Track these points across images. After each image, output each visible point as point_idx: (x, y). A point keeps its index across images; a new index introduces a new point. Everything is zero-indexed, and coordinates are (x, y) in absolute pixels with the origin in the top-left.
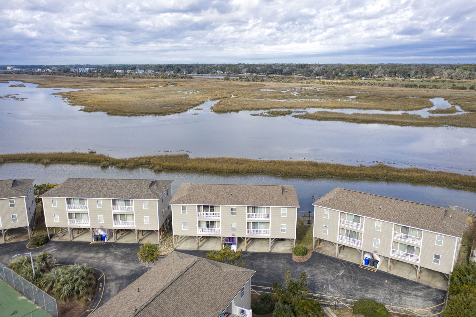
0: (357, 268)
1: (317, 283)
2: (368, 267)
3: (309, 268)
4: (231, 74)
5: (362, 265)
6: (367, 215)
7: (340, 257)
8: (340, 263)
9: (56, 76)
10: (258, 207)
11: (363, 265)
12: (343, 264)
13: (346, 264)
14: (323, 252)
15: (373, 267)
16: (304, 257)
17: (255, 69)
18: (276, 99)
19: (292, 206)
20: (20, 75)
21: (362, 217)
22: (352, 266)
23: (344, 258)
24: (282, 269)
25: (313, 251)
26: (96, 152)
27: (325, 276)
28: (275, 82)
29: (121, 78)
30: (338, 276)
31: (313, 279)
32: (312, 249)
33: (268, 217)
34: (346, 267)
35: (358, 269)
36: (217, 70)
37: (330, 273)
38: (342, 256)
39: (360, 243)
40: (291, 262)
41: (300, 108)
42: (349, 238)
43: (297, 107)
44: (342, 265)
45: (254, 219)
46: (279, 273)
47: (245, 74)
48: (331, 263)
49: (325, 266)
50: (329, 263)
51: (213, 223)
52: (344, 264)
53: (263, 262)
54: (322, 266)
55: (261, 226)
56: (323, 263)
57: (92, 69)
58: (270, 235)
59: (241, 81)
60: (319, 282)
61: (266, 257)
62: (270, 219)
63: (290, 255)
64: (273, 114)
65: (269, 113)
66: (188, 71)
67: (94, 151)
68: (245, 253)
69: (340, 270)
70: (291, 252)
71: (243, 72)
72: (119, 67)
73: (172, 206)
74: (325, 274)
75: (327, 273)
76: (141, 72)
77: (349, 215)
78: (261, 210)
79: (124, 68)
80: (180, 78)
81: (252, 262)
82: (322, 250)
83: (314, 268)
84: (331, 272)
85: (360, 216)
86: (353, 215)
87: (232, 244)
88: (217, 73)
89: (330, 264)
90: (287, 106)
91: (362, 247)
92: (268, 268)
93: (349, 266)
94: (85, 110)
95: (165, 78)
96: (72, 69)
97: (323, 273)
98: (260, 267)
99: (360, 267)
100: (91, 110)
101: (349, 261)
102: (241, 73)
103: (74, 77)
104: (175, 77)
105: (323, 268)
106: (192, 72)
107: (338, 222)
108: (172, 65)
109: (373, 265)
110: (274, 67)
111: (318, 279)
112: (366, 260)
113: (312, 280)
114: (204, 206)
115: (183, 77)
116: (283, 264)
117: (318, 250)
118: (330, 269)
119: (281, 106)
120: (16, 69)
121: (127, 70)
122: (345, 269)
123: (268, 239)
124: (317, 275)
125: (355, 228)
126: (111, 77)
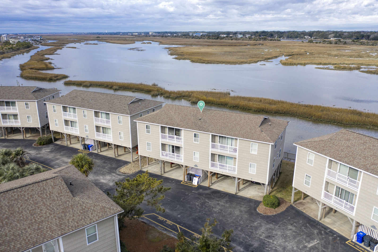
0: (341, 243)
1: (267, 249)
2: (361, 246)
3: (271, 225)
4: (317, 39)
5: (352, 241)
6: (367, 170)
7: (324, 221)
8: (319, 229)
9: (177, 38)
10: (225, 137)
11: (354, 241)
12: (323, 232)
13: (327, 233)
14: (304, 209)
15: (368, 249)
16: (273, 210)
17: (343, 35)
18: (351, 57)
19: (264, 141)
20: (155, 37)
21: (360, 171)
22: (335, 239)
23: (329, 224)
24: (234, 218)
25: (291, 205)
26: (157, 85)
27: (286, 241)
28: (357, 45)
29: (222, 40)
30: (306, 247)
31: (266, 242)
32: (291, 202)
33: (235, 150)
34: (325, 237)
35: (342, 246)
36: (305, 35)
37: (296, 240)
38: (327, 221)
39: (352, 208)
40: (253, 211)
41: (373, 65)
42: (339, 199)
43: (370, 64)
44: (320, 233)
45: (218, 151)
46: (228, 221)
47: (332, 39)
48: (306, 226)
49: (294, 229)
50: (303, 225)
51: (178, 148)
52: (325, 232)
53: (218, 204)
54: (290, 227)
55: (229, 160)
56: (295, 224)
57: (204, 34)
58: (236, 174)
59: (324, 43)
60: (271, 248)
61: (227, 199)
62: (237, 154)
63: (257, 203)
64: (340, 68)
65: (336, 67)
66: (279, 36)
67: (156, 84)
68: (208, 188)
69: (313, 239)
70: (261, 199)
71: (330, 38)
72: (224, 33)
73: (137, 123)
74: (288, 239)
75: (291, 238)
76: (240, 36)
77: (344, 166)
78: (230, 141)
79: (228, 33)
80: (269, 40)
81: (207, 200)
82: (304, 207)
83: (277, 227)
84: (298, 239)
85: (358, 171)
86: (348, 166)
87: (195, 176)
88: (305, 38)
89: (303, 228)
90: (358, 63)
91: (354, 215)
92: (219, 212)
93: (331, 238)
94: (176, 58)
95: (257, 41)
96: (191, 34)
97: (285, 237)
98: (211, 208)
99: (347, 242)
100: (181, 58)
101: (335, 230)
102: (327, 38)
103: (189, 39)
104: (265, 39)
105: (290, 229)
106: (283, 37)
107: (325, 173)
108: (267, 31)
109: (369, 245)
110: (362, 33)
111: (273, 243)
112: (358, 236)
113: (264, 243)
114: (169, 128)
115: (272, 40)
116: (241, 211)
117: (299, 206)
118: (299, 235)
119: (352, 63)
120: (154, 34)
121: (230, 35)
122: (321, 239)
123: (234, 178)
124: (276, 237)
125: (347, 186)
126: (214, 39)
